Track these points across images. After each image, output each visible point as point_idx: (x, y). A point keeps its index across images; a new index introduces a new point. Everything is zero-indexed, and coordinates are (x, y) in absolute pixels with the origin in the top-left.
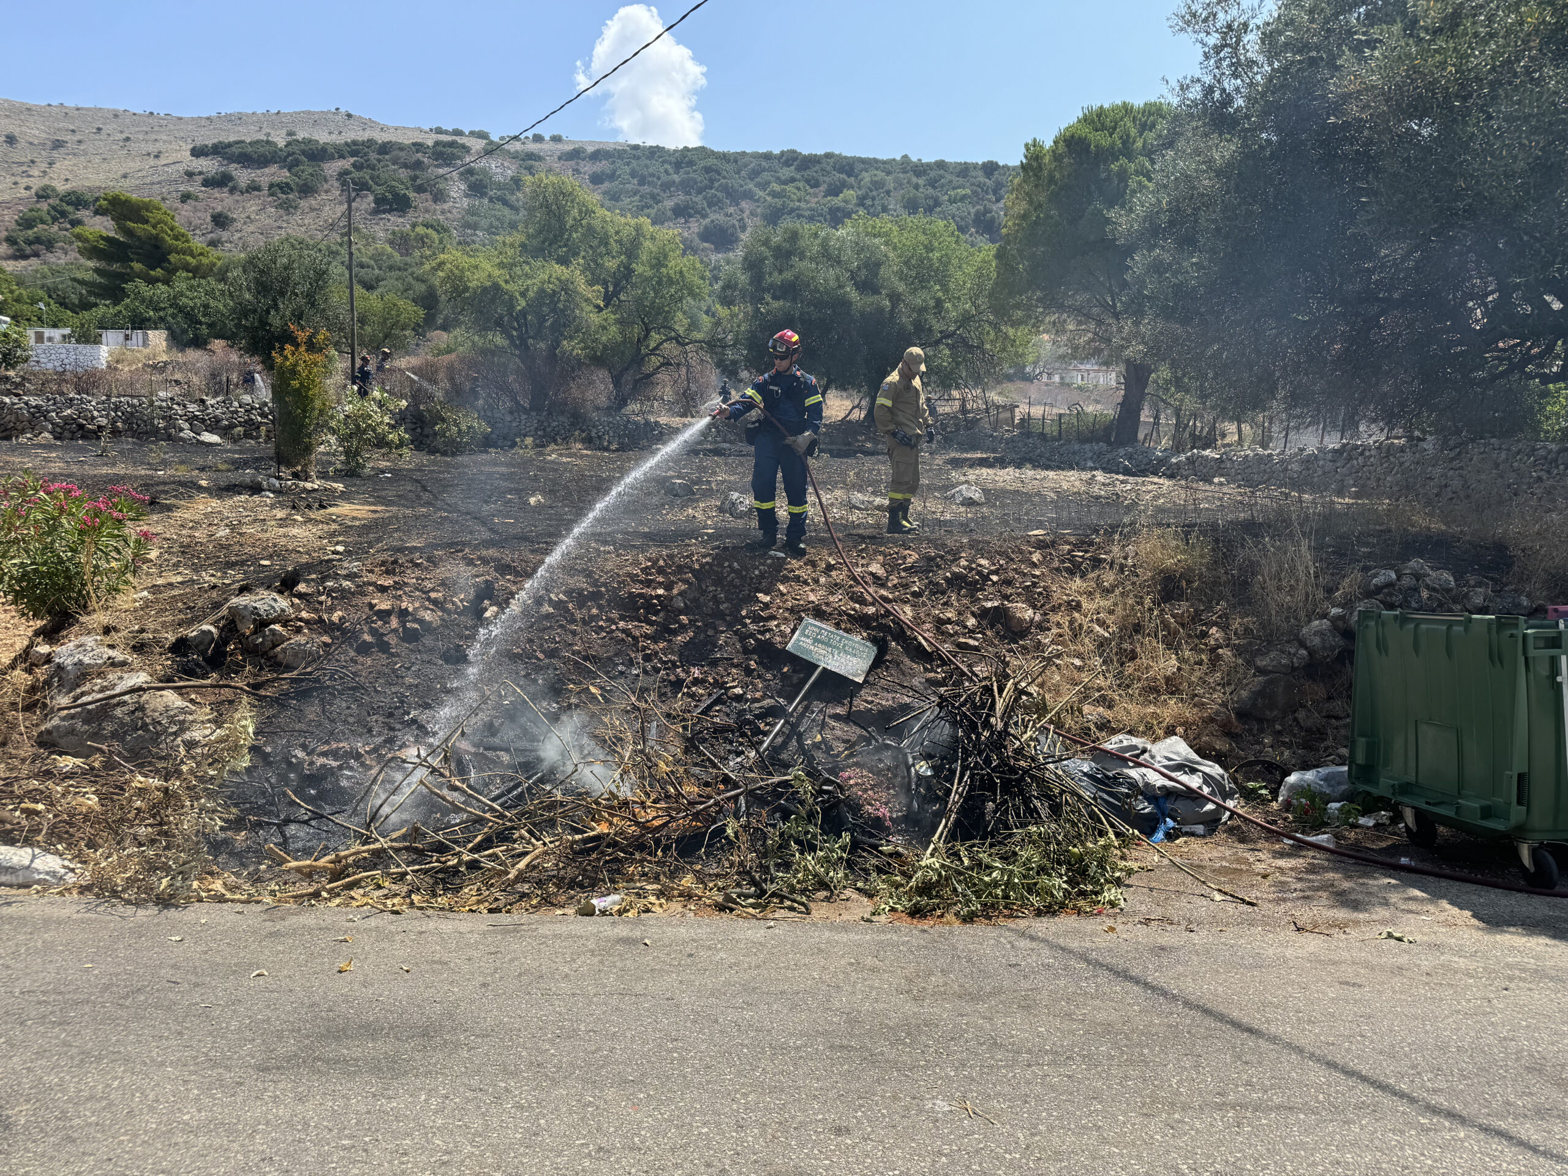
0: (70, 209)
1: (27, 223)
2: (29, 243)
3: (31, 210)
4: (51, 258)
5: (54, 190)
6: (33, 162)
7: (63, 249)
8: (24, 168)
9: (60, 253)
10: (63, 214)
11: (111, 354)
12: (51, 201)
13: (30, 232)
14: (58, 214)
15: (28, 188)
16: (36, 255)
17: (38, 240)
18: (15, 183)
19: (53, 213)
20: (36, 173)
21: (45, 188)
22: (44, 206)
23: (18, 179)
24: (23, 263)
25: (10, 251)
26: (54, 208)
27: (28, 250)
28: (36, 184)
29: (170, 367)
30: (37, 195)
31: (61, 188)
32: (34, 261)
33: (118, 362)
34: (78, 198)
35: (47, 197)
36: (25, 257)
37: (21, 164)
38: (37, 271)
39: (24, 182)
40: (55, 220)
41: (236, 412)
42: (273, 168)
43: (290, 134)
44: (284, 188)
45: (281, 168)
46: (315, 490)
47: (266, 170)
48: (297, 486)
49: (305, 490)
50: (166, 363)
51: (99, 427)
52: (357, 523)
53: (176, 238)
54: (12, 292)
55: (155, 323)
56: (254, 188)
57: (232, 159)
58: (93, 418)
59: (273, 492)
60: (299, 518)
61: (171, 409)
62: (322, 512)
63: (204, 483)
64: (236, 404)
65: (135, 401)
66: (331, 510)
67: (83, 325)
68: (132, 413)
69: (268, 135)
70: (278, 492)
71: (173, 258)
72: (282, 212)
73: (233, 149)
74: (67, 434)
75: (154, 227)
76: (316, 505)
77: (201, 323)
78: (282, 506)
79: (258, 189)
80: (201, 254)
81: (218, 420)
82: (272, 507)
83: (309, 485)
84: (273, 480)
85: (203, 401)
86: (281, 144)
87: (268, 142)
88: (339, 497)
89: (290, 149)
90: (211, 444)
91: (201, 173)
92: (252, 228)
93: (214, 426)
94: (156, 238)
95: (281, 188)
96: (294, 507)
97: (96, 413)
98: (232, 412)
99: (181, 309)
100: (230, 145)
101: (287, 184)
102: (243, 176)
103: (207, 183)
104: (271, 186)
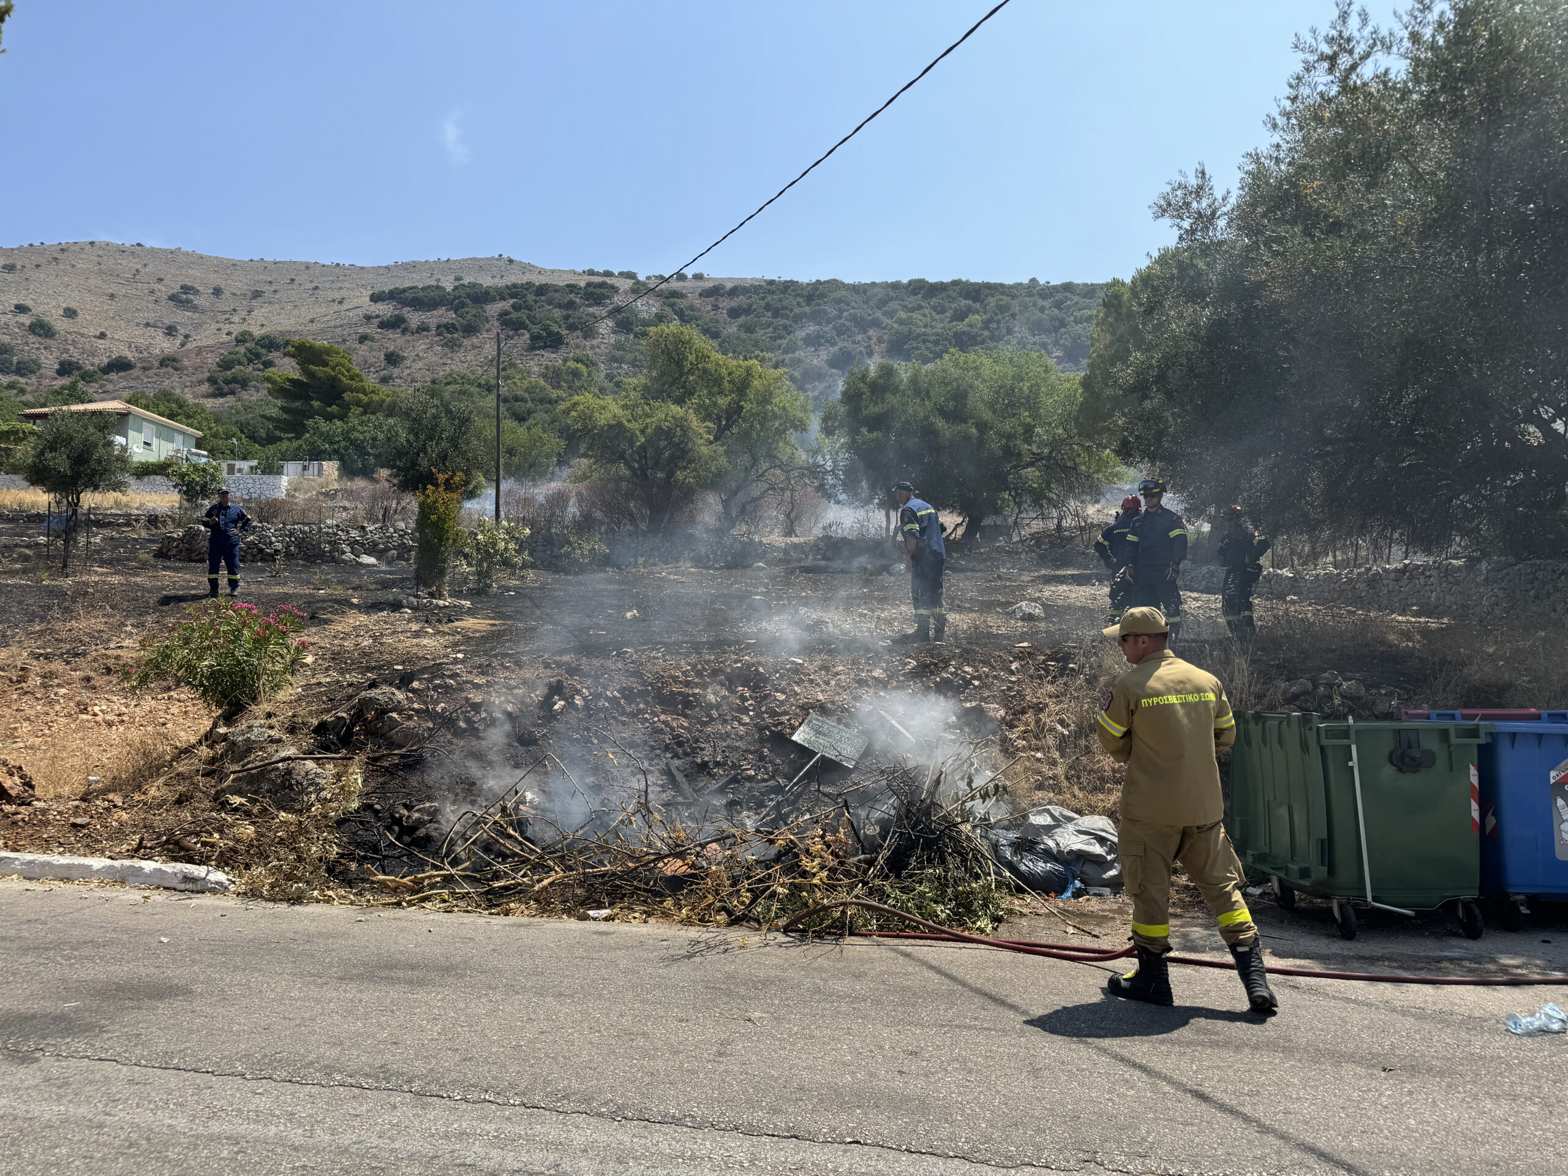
0: (263, 351)
1: (226, 365)
2: (227, 382)
3: (231, 353)
4: (245, 395)
5: (251, 335)
6: (235, 310)
7: (255, 387)
8: (227, 316)
9: (252, 391)
10: (258, 356)
11: (290, 483)
12: (247, 345)
13: (229, 373)
14: (253, 357)
15: (229, 334)
16: (233, 393)
17: (234, 380)
18: (219, 330)
19: (249, 355)
20: (236, 319)
21: (244, 333)
22: (242, 349)
23: (221, 326)
24: (221, 400)
25: (211, 390)
26: (250, 351)
27: (226, 389)
28: (236, 329)
29: (340, 494)
30: (236, 339)
31: (257, 332)
32: (230, 399)
33: (295, 490)
34: (271, 342)
35: (244, 341)
36: (223, 395)
37: (224, 312)
38: (232, 407)
39: (226, 328)
40: (250, 361)
41: (392, 537)
42: (441, 311)
43: (458, 279)
44: (450, 328)
45: (448, 310)
46: (446, 607)
47: (435, 312)
48: (431, 603)
49: (437, 606)
50: (336, 491)
51: (276, 551)
52: (477, 635)
53: (352, 379)
54: (210, 429)
55: (330, 455)
56: (423, 328)
57: (405, 303)
58: (271, 543)
59: (411, 609)
60: (430, 630)
61: (336, 534)
62: (450, 625)
63: (355, 601)
64: (391, 530)
65: (307, 528)
66: (457, 624)
67: (268, 458)
68: (303, 539)
69: (438, 280)
70: (415, 609)
71: (347, 396)
72: (447, 350)
73: (407, 294)
74: (249, 557)
75: (333, 369)
76: (445, 620)
77: (369, 454)
78: (417, 620)
79: (427, 329)
80: (373, 392)
81: (375, 544)
82: (409, 621)
83: (441, 603)
84: (412, 599)
85: (363, 528)
86: (449, 288)
87: (438, 287)
88: (466, 613)
89: (456, 293)
90: (368, 565)
91: (377, 316)
92: (420, 365)
93: (372, 549)
94: (334, 379)
95: (447, 329)
96: (427, 622)
97: (273, 539)
98: (388, 537)
99: (352, 442)
100: (404, 291)
101: (453, 325)
102: (414, 318)
103: (383, 325)
104: (439, 327)
